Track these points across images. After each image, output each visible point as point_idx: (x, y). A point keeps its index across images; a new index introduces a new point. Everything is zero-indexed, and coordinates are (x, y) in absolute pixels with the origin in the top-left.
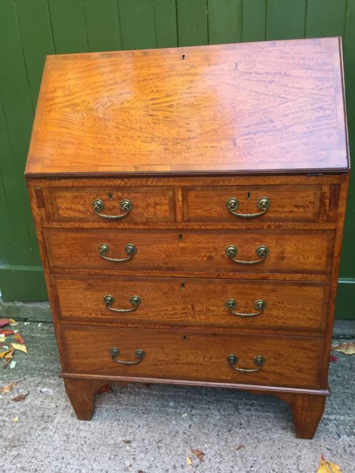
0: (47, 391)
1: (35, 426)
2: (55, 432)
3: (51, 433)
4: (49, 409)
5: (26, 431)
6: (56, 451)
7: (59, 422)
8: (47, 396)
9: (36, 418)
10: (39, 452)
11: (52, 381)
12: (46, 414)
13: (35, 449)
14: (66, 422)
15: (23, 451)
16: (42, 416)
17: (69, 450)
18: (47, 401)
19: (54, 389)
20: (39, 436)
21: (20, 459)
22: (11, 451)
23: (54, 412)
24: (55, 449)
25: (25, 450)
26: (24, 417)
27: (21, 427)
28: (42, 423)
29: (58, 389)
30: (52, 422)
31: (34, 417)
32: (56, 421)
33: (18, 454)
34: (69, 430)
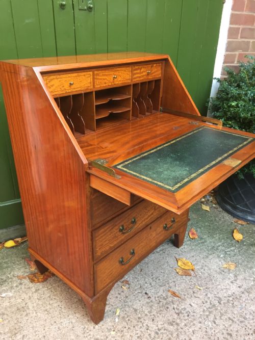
0: (6, 295)
1: (19, 316)
2: (36, 313)
3: (35, 314)
4: (19, 303)
5: (16, 322)
6: (48, 321)
7: (33, 307)
8: (10, 298)
9: (15, 312)
10: (36, 327)
11: (4, 288)
12: (20, 307)
13: (33, 327)
14: (38, 304)
15: (25, 333)
16: (18, 309)
17: (54, 317)
18: (12, 300)
19: (11, 292)
20: (27, 320)
21: (28, 337)
22: (16, 337)
23: (24, 303)
24: (46, 320)
25: (25, 331)
26: (5, 316)
27: (9, 322)
28: (22, 312)
29: (13, 291)
30: (28, 309)
31: (13, 313)
32: (31, 307)
33: (24, 336)
34: (44, 307)
